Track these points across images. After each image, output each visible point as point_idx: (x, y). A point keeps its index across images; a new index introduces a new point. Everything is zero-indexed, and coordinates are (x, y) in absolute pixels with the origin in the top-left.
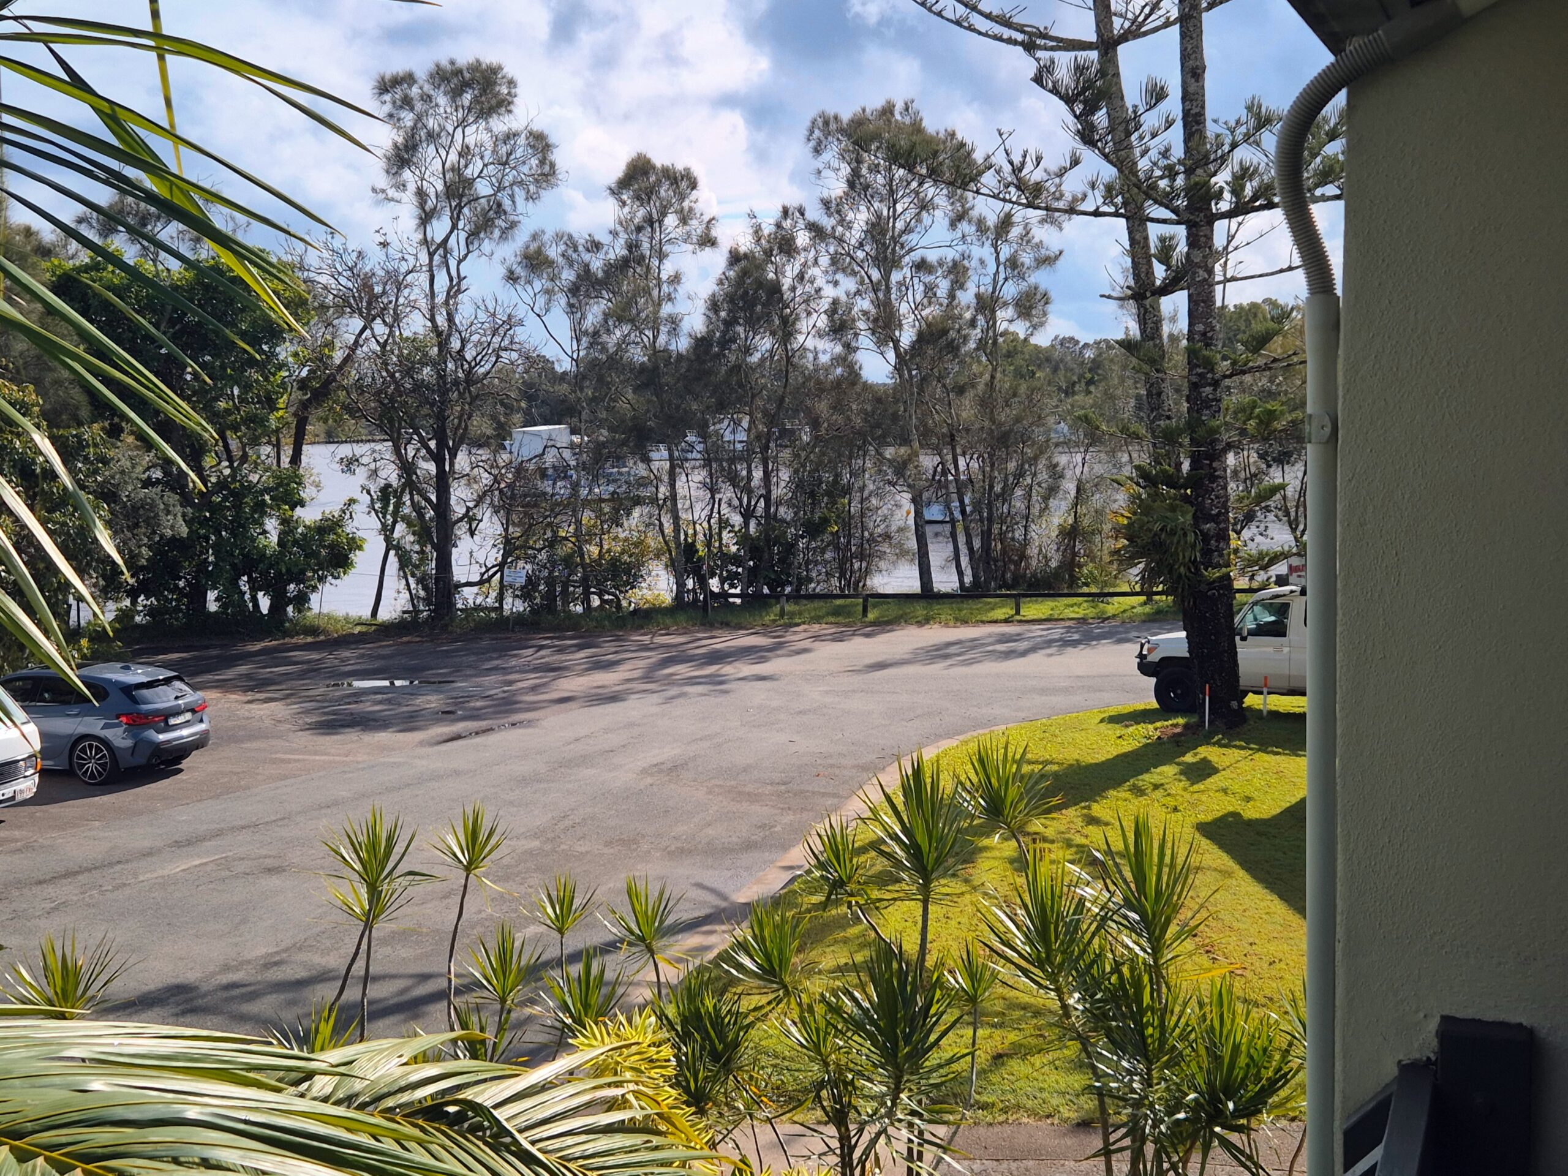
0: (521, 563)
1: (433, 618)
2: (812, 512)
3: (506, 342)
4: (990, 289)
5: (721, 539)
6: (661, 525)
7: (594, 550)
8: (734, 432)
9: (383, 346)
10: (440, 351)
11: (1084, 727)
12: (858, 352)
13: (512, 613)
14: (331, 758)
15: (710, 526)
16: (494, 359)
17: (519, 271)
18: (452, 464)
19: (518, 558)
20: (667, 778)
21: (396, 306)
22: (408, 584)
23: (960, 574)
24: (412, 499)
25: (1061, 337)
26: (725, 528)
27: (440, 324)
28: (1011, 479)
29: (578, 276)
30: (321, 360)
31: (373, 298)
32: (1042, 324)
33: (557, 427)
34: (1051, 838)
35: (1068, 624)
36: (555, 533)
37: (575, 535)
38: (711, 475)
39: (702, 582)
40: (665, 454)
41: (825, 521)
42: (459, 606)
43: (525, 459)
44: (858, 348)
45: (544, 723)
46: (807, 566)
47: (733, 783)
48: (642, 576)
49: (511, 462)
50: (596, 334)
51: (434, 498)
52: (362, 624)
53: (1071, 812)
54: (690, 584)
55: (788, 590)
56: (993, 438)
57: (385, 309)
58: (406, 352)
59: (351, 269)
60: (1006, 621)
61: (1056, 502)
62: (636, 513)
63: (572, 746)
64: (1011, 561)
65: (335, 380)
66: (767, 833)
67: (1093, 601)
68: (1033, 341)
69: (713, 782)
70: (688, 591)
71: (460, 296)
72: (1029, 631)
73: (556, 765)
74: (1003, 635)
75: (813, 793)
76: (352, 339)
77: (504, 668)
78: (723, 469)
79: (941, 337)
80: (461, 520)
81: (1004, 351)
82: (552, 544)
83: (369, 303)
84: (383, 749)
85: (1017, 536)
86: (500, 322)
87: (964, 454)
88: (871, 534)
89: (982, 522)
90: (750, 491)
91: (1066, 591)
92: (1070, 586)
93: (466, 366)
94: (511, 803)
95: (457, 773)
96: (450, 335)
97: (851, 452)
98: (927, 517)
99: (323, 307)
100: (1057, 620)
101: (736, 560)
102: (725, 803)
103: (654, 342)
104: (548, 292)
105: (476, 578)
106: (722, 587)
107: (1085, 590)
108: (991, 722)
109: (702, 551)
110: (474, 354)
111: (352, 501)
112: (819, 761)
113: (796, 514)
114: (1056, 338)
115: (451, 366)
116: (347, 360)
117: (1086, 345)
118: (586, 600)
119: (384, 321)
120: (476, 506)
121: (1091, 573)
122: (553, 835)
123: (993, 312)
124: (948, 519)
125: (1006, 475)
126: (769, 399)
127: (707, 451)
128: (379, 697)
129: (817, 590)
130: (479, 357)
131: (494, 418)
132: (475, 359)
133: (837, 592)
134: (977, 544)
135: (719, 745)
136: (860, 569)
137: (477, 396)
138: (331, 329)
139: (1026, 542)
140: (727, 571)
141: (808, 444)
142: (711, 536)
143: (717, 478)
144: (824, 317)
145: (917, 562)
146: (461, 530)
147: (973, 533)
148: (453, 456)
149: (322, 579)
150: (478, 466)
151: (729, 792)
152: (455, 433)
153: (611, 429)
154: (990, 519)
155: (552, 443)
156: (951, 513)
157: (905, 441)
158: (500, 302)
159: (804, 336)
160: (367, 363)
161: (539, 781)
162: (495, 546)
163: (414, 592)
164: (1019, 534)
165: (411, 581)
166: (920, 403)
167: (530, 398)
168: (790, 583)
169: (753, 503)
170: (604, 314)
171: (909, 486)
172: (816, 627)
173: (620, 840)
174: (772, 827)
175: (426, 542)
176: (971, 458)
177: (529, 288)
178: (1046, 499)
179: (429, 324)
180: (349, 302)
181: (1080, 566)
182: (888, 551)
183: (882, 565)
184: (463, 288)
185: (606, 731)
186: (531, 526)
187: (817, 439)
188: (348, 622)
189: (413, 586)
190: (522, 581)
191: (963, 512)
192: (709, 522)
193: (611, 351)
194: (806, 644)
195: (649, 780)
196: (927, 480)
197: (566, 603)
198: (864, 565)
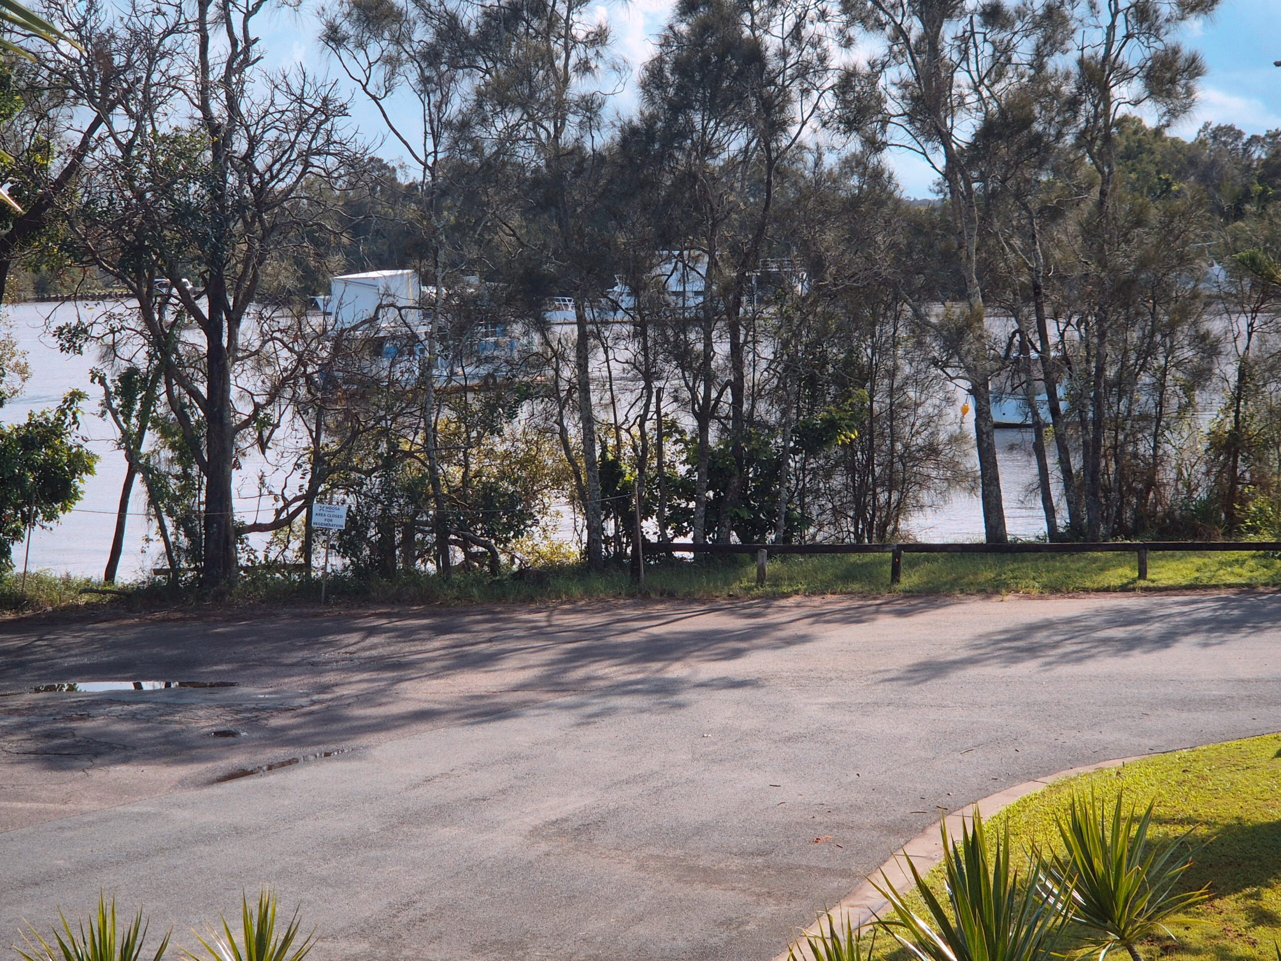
0: (339, 495)
1: (202, 582)
2: (811, 412)
3: (320, 141)
4: (1102, 51)
5: (660, 454)
6: (563, 431)
7: (455, 473)
8: (683, 280)
9: (127, 149)
10: (216, 156)
11: (1250, 763)
12: (886, 151)
13: (326, 574)
14: (41, 806)
15: (643, 435)
16: (299, 168)
17: (346, 28)
18: (232, 336)
19: (334, 486)
20: (571, 845)
21: (148, 86)
22: (162, 528)
23: (1050, 511)
24: (169, 392)
25: (1214, 126)
26: (669, 435)
27: (215, 113)
28: (1133, 357)
29: (439, 33)
30: (29, 173)
31: (112, 74)
32: (1185, 109)
33: (400, 272)
34: (1195, 945)
35: (1223, 594)
36: (393, 447)
37: (426, 449)
38: (645, 348)
39: (630, 526)
40: (571, 314)
41: (832, 427)
42: (243, 562)
43: (347, 326)
44: (885, 144)
45: (376, 752)
46: (802, 500)
47: (678, 852)
48: (532, 516)
49: (325, 331)
50: (464, 125)
51: (203, 389)
52: (91, 591)
53: (1229, 903)
54: (610, 527)
55: (771, 537)
56: (1102, 291)
57: (129, 91)
58: (162, 158)
59: (77, 29)
60: (1124, 589)
61: (1205, 395)
62: (524, 411)
63: (420, 791)
64: (1132, 490)
65: (50, 204)
66: (734, 933)
67: (1265, 557)
68: (1168, 133)
69: (647, 851)
70: (607, 541)
71: (248, 70)
72: (1162, 605)
73: (394, 820)
74: (1119, 611)
75: (809, 869)
76: (76, 139)
77: (313, 664)
78: (667, 341)
79: (1020, 131)
80: (246, 424)
81: (1121, 148)
82: (389, 463)
83: (105, 82)
84: (123, 791)
85: (1141, 450)
86: (310, 110)
87: (1056, 317)
88: (906, 447)
89: (1085, 428)
90: (709, 379)
91: (1220, 540)
92: (1228, 533)
93: (256, 181)
94: (324, 881)
95: (238, 831)
96: (231, 132)
97: (874, 314)
98: (997, 416)
99: (33, 89)
100: (1206, 587)
101: (686, 488)
102: (666, 885)
103: (556, 137)
104: (392, 62)
105: (268, 518)
106: (663, 534)
107: (1252, 538)
108: (1098, 754)
109: (630, 474)
110: (269, 160)
111: (76, 396)
112: (818, 819)
113: (784, 413)
114: (1206, 127)
115: (232, 180)
116: (69, 172)
117: (1254, 139)
118: (443, 554)
119: (128, 111)
120: (269, 403)
121: (1261, 510)
122: (390, 933)
123: (1105, 89)
124: (1029, 422)
125: (1125, 352)
126: (742, 226)
127: (638, 308)
128: (117, 708)
129: (819, 538)
130: (277, 166)
131: (298, 262)
132: (270, 168)
133: (851, 540)
134: (1076, 463)
135: (658, 791)
136: (888, 503)
137: (274, 227)
138: (45, 123)
139: (1157, 460)
140: (671, 507)
141: (804, 299)
142: (645, 449)
143: (656, 354)
144: (829, 95)
145: (980, 493)
146: (246, 440)
147: (1071, 445)
148: (235, 323)
149: (28, 520)
150: (273, 339)
151: (673, 867)
152: (238, 287)
153: (488, 277)
154: (1098, 423)
155: (390, 299)
156: (1035, 414)
157: (962, 294)
158: (310, 79)
159: (798, 127)
160: (100, 177)
161: (369, 846)
162: (298, 466)
163: (172, 539)
164: (1144, 448)
165: (168, 522)
166: (985, 234)
167: (356, 231)
168: (775, 527)
169: (714, 395)
170: (479, 93)
171: (968, 369)
172: (817, 600)
173: (496, 941)
174: (742, 923)
175: (189, 460)
176: (1068, 324)
177: (361, 55)
178: (1188, 389)
179: (199, 114)
180: (72, 81)
181: (1243, 501)
182: (934, 474)
183: (925, 497)
184: (253, 56)
185: (476, 766)
186: (355, 434)
187: (819, 292)
188: (68, 588)
189: (170, 529)
190: (341, 522)
191: (1054, 411)
192: (641, 426)
193: (488, 152)
194: (801, 628)
195: (544, 847)
196: (996, 358)
197: (410, 559)
198: (895, 496)
